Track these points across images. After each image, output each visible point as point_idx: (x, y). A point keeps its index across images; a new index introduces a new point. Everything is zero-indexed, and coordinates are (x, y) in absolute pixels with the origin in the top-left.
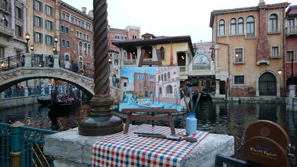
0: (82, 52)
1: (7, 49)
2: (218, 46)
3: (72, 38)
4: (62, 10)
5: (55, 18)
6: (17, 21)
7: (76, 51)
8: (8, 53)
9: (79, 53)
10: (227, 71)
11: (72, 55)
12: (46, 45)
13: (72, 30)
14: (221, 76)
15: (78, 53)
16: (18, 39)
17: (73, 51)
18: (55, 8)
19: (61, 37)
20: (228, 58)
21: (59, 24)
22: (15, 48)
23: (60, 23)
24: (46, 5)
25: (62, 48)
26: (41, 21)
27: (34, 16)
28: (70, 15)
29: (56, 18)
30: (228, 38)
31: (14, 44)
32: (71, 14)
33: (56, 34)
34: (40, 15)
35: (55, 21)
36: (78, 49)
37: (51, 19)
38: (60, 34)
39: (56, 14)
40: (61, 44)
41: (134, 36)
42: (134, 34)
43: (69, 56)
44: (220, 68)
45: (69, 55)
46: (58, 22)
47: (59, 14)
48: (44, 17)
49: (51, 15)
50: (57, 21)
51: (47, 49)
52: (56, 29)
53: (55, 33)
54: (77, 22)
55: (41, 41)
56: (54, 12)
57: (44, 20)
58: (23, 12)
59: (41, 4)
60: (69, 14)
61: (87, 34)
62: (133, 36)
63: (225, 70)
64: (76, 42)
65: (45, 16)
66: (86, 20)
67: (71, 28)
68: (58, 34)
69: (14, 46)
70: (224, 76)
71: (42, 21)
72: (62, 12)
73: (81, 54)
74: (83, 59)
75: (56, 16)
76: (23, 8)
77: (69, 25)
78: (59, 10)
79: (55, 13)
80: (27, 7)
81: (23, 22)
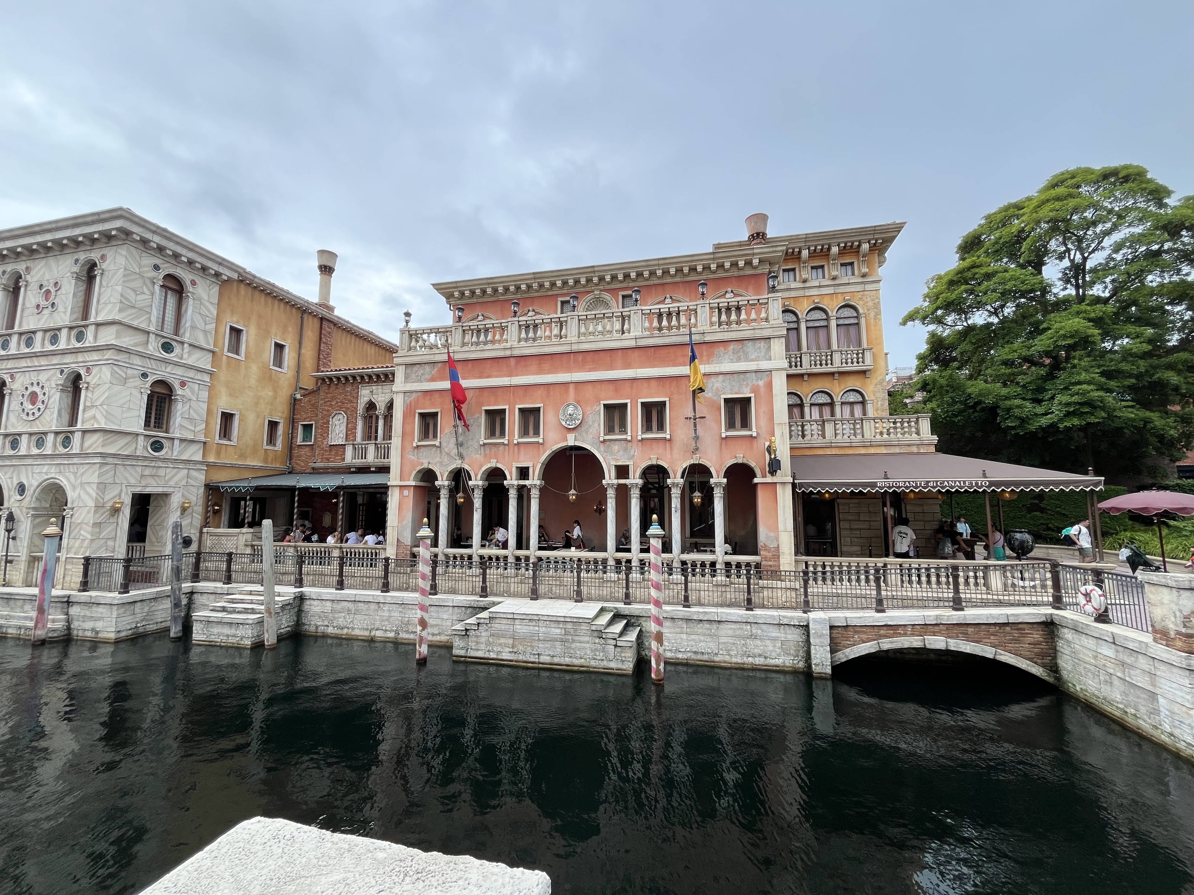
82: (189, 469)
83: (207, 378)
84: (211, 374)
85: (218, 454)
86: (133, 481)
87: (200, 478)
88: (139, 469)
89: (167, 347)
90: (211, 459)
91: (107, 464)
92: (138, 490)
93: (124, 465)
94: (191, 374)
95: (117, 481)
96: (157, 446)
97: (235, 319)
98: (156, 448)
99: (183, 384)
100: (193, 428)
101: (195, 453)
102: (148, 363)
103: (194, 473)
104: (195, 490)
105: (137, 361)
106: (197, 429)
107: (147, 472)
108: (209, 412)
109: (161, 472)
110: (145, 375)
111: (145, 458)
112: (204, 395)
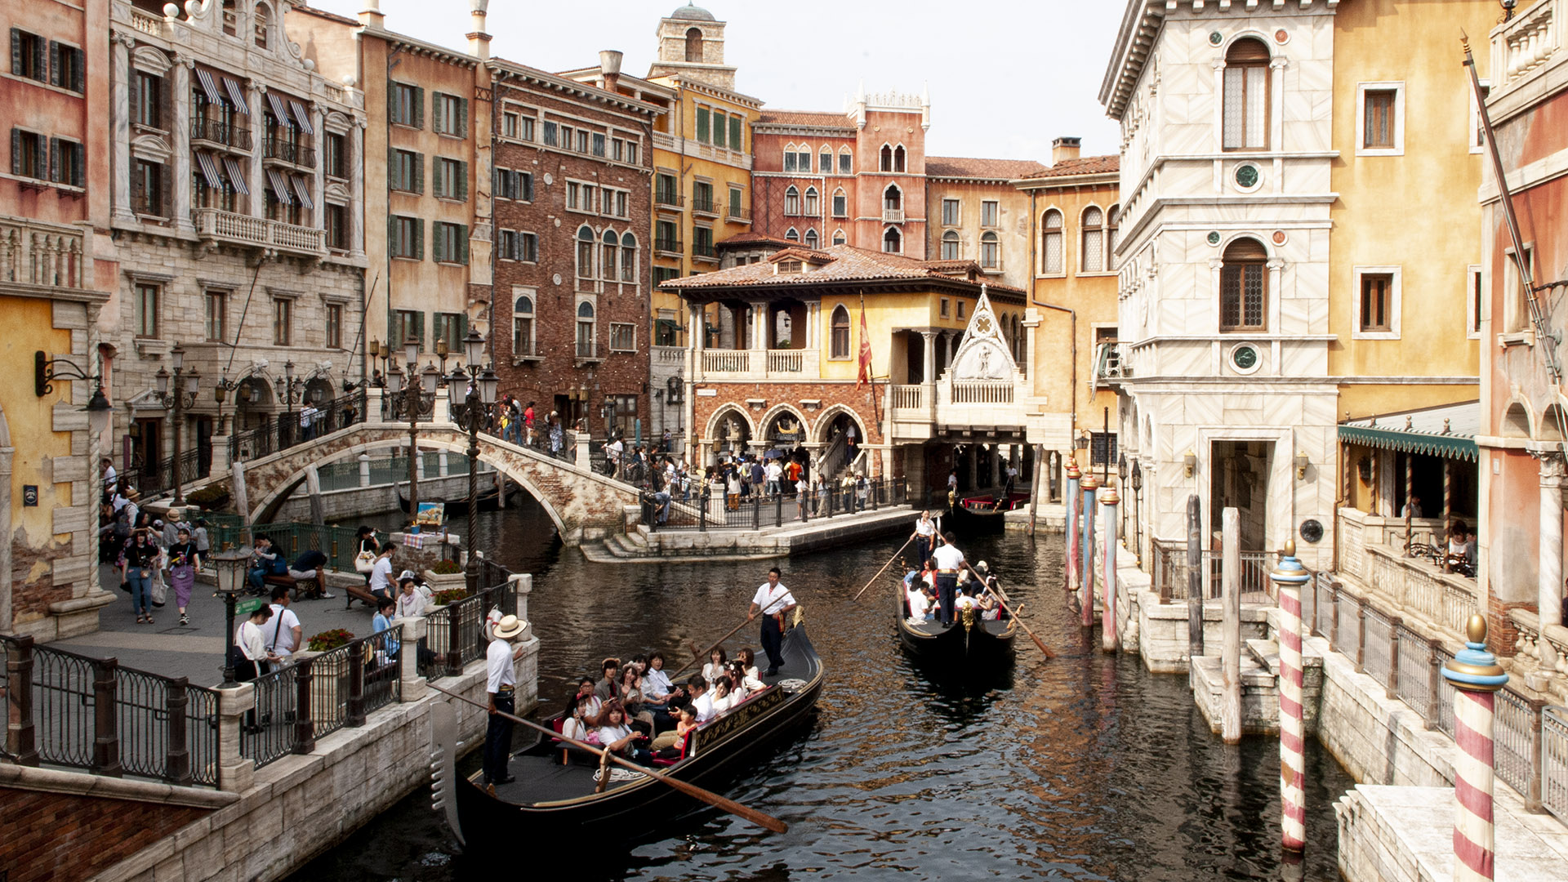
0: (595, 277)
1: (299, 303)
2: (1039, 313)
3: (545, 219)
4: (505, 99)
5: (474, 144)
6: (331, 188)
7: (563, 276)
8: (302, 319)
9: (577, 283)
10: (1064, 411)
11: (545, 295)
12: (435, 266)
13: (548, 179)
14: (1044, 430)
15: (572, 283)
16: (336, 260)
17: (549, 274)
18: (476, 98)
19: (496, 223)
20: (1070, 363)
21: (489, 164)
22: (322, 297)
23: (494, 161)
24: (436, 95)
25: (502, 267)
26: (417, 168)
27: (390, 151)
28: (541, 115)
29: (478, 142)
30: (1071, 283)
31: (320, 282)
32: (542, 110)
33: (479, 213)
34: (414, 141)
35: (474, 156)
36: (573, 263)
37: (459, 149)
38: (496, 206)
39: (479, 126)
40: (497, 253)
41: (893, 149)
42: (891, 140)
43: (534, 301)
44: (1042, 400)
45: (532, 295)
46: (484, 160)
47: (490, 122)
48: (427, 146)
49: (458, 132)
50: (479, 152)
51: (440, 282)
52: (477, 190)
53: (475, 207)
54: (573, 139)
55: (416, 253)
56: (469, 116)
57: (428, 163)
58: (350, 145)
59: (418, 98)
60: (535, 112)
61: (620, 186)
62: (886, 150)
63: (1059, 411)
64: (564, 234)
65: (435, 141)
66: (615, 120)
67: (542, 172)
68: (485, 209)
69: (318, 290)
70: (1057, 431)
71: (423, 166)
72: (503, 110)
73: (588, 286)
74: (595, 309)
75: (478, 134)
76: (350, 132)
77: (535, 162)
78: (489, 106)
79: (474, 122)
80: (365, 125)
81: (350, 187)
82: (1304, 394)
83: (1323, 212)
84: (1334, 203)
85: (1362, 360)
86: (1212, 420)
87: (1325, 408)
88: (1219, 399)
89: (1246, 176)
90: (1347, 371)
91: (1172, 394)
92: (1219, 435)
93: (1196, 394)
94: (1293, 213)
95: (1189, 421)
96: (1245, 357)
97: (1374, 72)
98: (1243, 361)
99: (1279, 236)
100: (1304, 317)
101: (1313, 362)
102: (1216, 214)
103: (1312, 401)
104: (1318, 434)
105: (1199, 214)
106: (1314, 317)
107: (1233, 403)
108: (1334, 279)
109: (1256, 402)
110: (1213, 237)
111: (1227, 381)
112: (1322, 246)
